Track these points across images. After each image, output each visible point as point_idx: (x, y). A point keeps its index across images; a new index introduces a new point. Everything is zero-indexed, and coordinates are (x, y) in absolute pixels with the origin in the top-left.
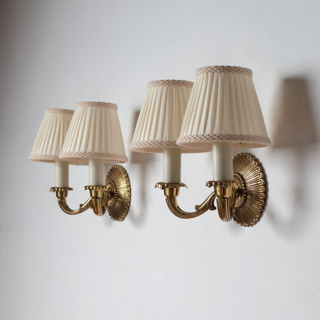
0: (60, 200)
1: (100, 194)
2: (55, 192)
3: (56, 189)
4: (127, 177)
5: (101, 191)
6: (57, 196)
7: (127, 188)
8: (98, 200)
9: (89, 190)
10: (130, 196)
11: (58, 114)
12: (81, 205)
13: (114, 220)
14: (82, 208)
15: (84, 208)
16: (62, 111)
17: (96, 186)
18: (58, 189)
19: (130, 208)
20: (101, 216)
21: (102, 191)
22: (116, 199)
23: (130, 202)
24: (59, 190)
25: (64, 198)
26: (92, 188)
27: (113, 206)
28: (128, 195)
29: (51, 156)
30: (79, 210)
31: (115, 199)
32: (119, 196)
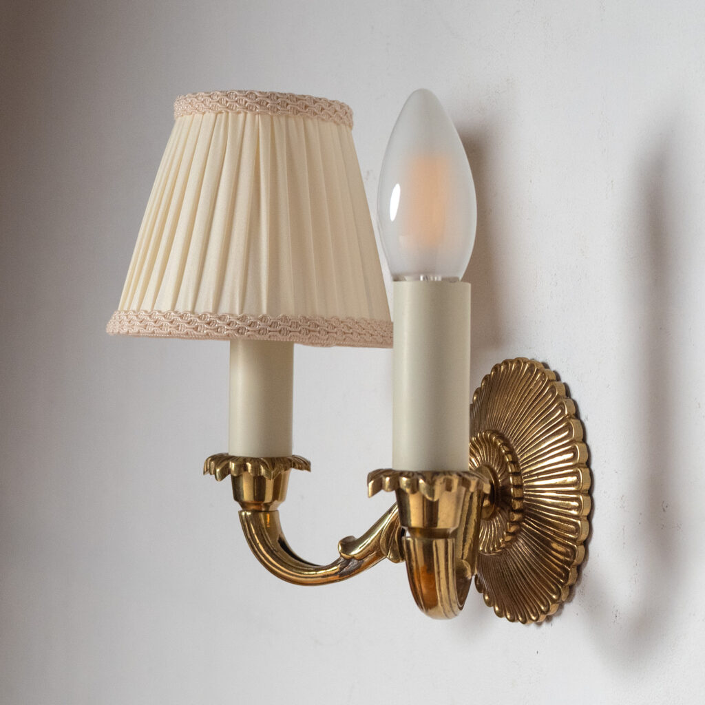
0: (249, 514)
1: (452, 514)
2: (228, 478)
3: (232, 466)
4: (573, 422)
5: (454, 499)
6: (237, 496)
7: (575, 474)
8: (440, 543)
9: (393, 494)
10: (586, 512)
11: (241, 116)
12: (347, 544)
13: (500, 615)
14: (353, 557)
15: (361, 559)
16: (259, 103)
17: (431, 476)
18: (242, 463)
19: (585, 571)
20: (447, 616)
21: (458, 498)
22: (518, 523)
23: (585, 543)
24: (246, 469)
25: (267, 506)
26: (408, 485)
27: (500, 554)
28: (578, 508)
29: (220, 318)
30: (335, 564)
31: (513, 523)
32: (531, 511)
